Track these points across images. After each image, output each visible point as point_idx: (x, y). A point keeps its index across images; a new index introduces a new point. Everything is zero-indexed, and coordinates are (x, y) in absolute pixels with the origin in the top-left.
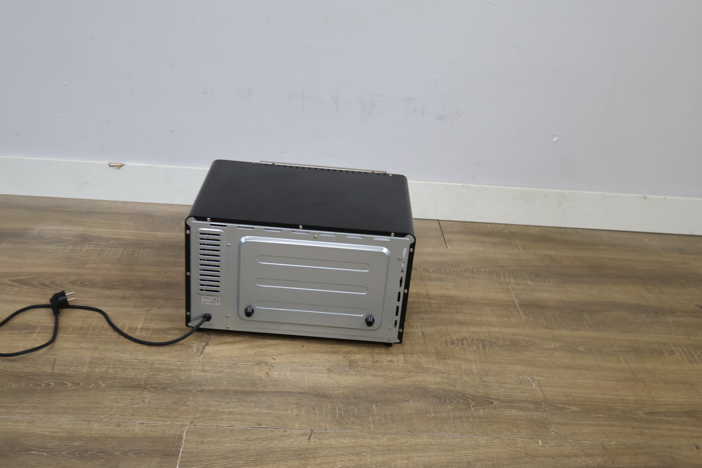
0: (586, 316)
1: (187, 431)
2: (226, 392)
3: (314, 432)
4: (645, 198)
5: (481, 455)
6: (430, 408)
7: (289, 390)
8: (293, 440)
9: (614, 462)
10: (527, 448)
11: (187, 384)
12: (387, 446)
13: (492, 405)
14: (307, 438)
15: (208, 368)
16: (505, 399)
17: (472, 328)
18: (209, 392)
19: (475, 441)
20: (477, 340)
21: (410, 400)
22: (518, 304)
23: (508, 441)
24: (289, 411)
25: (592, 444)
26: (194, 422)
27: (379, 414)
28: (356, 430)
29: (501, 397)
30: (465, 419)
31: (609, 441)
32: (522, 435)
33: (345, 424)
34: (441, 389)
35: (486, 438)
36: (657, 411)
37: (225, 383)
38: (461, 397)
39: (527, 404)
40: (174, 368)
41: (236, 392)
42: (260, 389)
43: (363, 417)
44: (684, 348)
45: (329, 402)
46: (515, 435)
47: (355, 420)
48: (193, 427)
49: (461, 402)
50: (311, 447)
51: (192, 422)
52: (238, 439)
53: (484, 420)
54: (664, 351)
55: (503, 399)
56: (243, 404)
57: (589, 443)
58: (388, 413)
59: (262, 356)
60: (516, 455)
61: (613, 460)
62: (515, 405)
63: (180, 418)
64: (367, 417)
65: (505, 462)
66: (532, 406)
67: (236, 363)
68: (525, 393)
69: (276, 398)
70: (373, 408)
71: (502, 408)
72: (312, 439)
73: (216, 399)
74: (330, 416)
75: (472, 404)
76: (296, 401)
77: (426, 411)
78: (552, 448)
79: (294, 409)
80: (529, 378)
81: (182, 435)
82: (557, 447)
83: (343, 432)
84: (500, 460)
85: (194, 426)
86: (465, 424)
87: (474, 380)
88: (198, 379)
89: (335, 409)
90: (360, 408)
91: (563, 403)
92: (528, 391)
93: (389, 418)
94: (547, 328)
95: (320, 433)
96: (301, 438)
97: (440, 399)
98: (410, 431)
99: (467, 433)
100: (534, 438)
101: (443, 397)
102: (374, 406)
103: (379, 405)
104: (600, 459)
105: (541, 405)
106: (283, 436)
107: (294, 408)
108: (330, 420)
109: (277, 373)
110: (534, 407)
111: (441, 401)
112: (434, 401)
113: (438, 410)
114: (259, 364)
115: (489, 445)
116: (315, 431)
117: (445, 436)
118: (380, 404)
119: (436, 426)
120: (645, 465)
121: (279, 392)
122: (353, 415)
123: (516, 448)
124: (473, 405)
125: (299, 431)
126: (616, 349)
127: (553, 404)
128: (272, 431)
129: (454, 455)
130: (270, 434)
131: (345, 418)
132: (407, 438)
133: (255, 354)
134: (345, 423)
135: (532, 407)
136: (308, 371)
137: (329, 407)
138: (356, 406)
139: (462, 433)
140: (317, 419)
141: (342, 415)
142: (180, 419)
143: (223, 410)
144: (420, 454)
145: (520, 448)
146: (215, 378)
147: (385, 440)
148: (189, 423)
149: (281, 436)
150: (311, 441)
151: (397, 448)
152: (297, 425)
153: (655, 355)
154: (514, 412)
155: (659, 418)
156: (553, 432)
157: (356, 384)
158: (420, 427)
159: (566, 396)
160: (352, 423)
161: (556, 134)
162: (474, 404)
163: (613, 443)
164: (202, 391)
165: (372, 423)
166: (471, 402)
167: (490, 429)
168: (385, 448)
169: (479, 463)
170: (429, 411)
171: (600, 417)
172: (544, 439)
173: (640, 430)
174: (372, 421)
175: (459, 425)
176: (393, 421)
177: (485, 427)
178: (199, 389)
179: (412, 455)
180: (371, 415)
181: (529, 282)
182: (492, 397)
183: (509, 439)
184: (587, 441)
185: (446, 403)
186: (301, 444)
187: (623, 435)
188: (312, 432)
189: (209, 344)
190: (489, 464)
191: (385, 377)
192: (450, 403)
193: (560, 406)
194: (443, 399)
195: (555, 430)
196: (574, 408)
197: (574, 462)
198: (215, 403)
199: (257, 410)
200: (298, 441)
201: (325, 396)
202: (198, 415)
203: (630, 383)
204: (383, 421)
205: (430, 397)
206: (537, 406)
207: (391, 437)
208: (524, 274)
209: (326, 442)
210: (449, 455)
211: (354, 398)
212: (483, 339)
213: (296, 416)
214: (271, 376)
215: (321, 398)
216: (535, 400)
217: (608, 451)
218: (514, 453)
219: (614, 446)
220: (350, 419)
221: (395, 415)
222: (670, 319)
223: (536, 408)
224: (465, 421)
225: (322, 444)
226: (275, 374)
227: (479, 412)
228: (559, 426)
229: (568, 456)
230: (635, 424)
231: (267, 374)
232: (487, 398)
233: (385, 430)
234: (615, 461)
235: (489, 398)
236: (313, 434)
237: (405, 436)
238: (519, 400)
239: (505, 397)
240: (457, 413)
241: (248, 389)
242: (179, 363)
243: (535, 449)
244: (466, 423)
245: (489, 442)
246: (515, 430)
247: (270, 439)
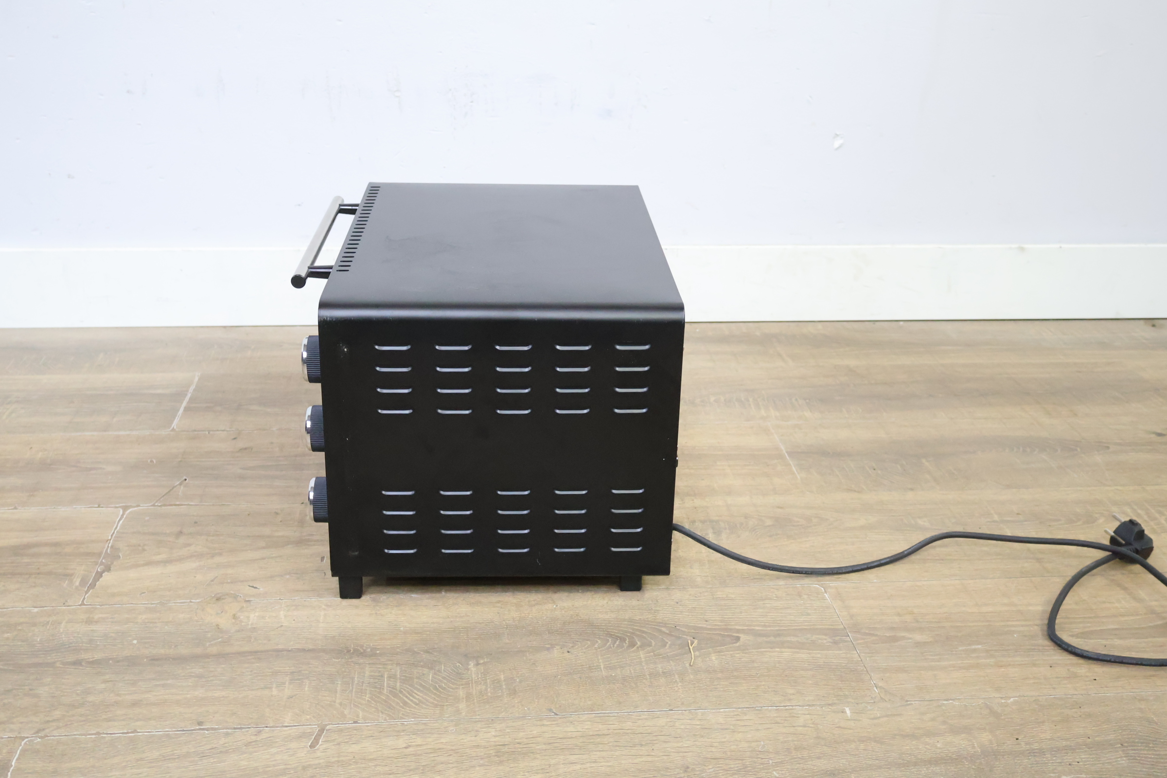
0: (927, 464)
1: (24, 751)
2: (132, 662)
3: (327, 730)
4: (1022, 249)
5: (713, 749)
6: (598, 660)
7: (280, 647)
8: (274, 750)
9: (1017, 739)
10: (818, 726)
11: (46, 651)
12: (496, 746)
13: (738, 644)
14: (310, 744)
15: (101, 616)
16: (765, 629)
17: (693, 500)
18: (93, 663)
19: (700, 720)
20: (703, 522)
21: (553, 646)
22: (787, 452)
23: (775, 715)
24: (274, 689)
25: (966, 706)
26: (44, 730)
27: (483, 680)
28: (428, 718)
29: (758, 626)
30: (676, 676)
31: (1001, 696)
32: (807, 699)
33: (401, 707)
34: (624, 620)
35: (725, 712)
36: (1099, 628)
37: (135, 642)
38: (668, 632)
39: (814, 637)
40: (22, 620)
41: (155, 660)
42: (214, 650)
43: (444, 689)
44: (1135, 507)
45: (369, 664)
46: (790, 700)
47: (424, 697)
48: (39, 740)
49: (668, 642)
50: (317, 762)
51: (37, 732)
52: (142, 759)
53: (720, 675)
54: (1097, 515)
55: (761, 630)
56: (169, 682)
57: (957, 703)
58: (502, 677)
59: (228, 583)
60: (796, 742)
61: (1017, 737)
62: (788, 639)
63: (13, 723)
64: (452, 689)
65: (770, 758)
66: (826, 639)
67: (167, 601)
68: (808, 614)
69: (246, 665)
70: (468, 669)
71: (760, 648)
72: (321, 745)
73: (107, 677)
74: (368, 692)
75: (693, 645)
76: (293, 668)
77: (590, 667)
78: (876, 721)
79: (287, 685)
80: (817, 586)
81: (10, 761)
82: (886, 719)
83: (396, 724)
84: (759, 756)
85: (41, 738)
86: (677, 687)
87: (696, 597)
88: (72, 638)
89: (382, 676)
90: (439, 671)
91: (892, 629)
92: (815, 609)
93: (504, 687)
94: (849, 490)
95: (341, 731)
96: (294, 745)
97: (620, 639)
98: (550, 710)
99: (682, 704)
100: (835, 704)
101: (627, 636)
102: (472, 664)
103: (482, 662)
104: (985, 737)
105: (846, 636)
106: (253, 743)
107: (287, 683)
108: (368, 700)
109: (257, 614)
110: (830, 640)
111: (624, 644)
112: (609, 644)
113: (617, 662)
114: (218, 599)
115: (732, 727)
116: (328, 727)
117: (631, 715)
118: (485, 660)
119: (611, 695)
120: (1090, 740)
121: (256, 652)
122: (421, 685)
123: (794, 727)
124: (694, 647)
125: (292, 729)
126: (996, 518)
127: (872, 632)
128: (227, 734)
129: (653, 754)
130: (223, 740)
131: (404, 695)
132: (543, 725)
133: (212, 581)
134: (401, 704)
135: (825, 641)
136: (327, 606)
137: (367, 673)
138: (431, 668)
139: (670, 706)
140: (338, 701)
141: (396, 689)
142: (12, 726)
143: (120, 699)
144: (573, 758)
145: (804, 726)
146: (113, 635)
147: (493, 734)
148: (33, 732)
149: (248, 744)
150: (317, 749)
151: (519, 750)
152: (288, 719)
153: (1078, 523)
154: (787, 654)
155: (1104, 642)
156: (875, 688)
157: (433, 623)
158: (575, 699)
159: (899, 615)
160: (417, 704)
161: (838, 133)
162: (699, 643)
163: (1012, 699)
164: (77, 663)
165: (465, 700)
166: (689, 641)
167: (733, 693)
168: (491, 752)
169: (710, 767)
170: (597, 666)
171: (975, 650)
172: (857, 704)
173: (1068, 670)
174: (464, 696)
175: (663, 689)
176: (513, 693)
177: (722, 689)
178: (71, 658)
179: (553, 762)
180: (462, 685)
181: (808, 414)
182: (738, 627)
183: (776, 710)
184: (953, 700)
185: (635, 648)
186: (291, 758)
187: (1032, 681)
188: (322, 731)
189: (111, 569)
190: (732, 766)
191: (499, 605)
192: (642, 647)
193: (888, 635)
194: (628, 640)
195: (880, 684)
196: (918, 637)
197: (927, 746)
198: (103, 686)
199: (199, 693)
200: (287, 752)
201: (361, 653)
202: (57, 714)
203: (1033, 579)
204: (489, 694)
205: (599, 638)
206: (837, 638)
207: (507, 727)
208: (796, 400)
209: (355, 748)
210: (641, 753)
211: (427, 652)
212: (717, 518)
213: (288, 698)
214: (241, 622)
215: (351, 658)
216: (832, 627)
217: (1003, 718)
218: (790, 739)
219: (1014, 707)
220: (415, 695)
221: (518, 680)
222: (1098, 458)
223: (835, 643)
224: (678, 680)
225: (342, 754)
226: (253, 618)
227: (708, 659)
228: (888, 675)
229: (913, 736)
230: (1056, 658)
231: (234, 617)
232: (726, 630)
233: (493, 712)
234: (1020, 738)
235: (731, 629)
236: (324, 734)
237: (539, 723)
238: (795, 629)
239: (765, 626)
240: (659, 666)
241: (184, 651)
242: (36, 610)
243: (837, 727)
244: (680, 684)
245: (733, 719)
246: (791, 691)
247: (221, 752)
